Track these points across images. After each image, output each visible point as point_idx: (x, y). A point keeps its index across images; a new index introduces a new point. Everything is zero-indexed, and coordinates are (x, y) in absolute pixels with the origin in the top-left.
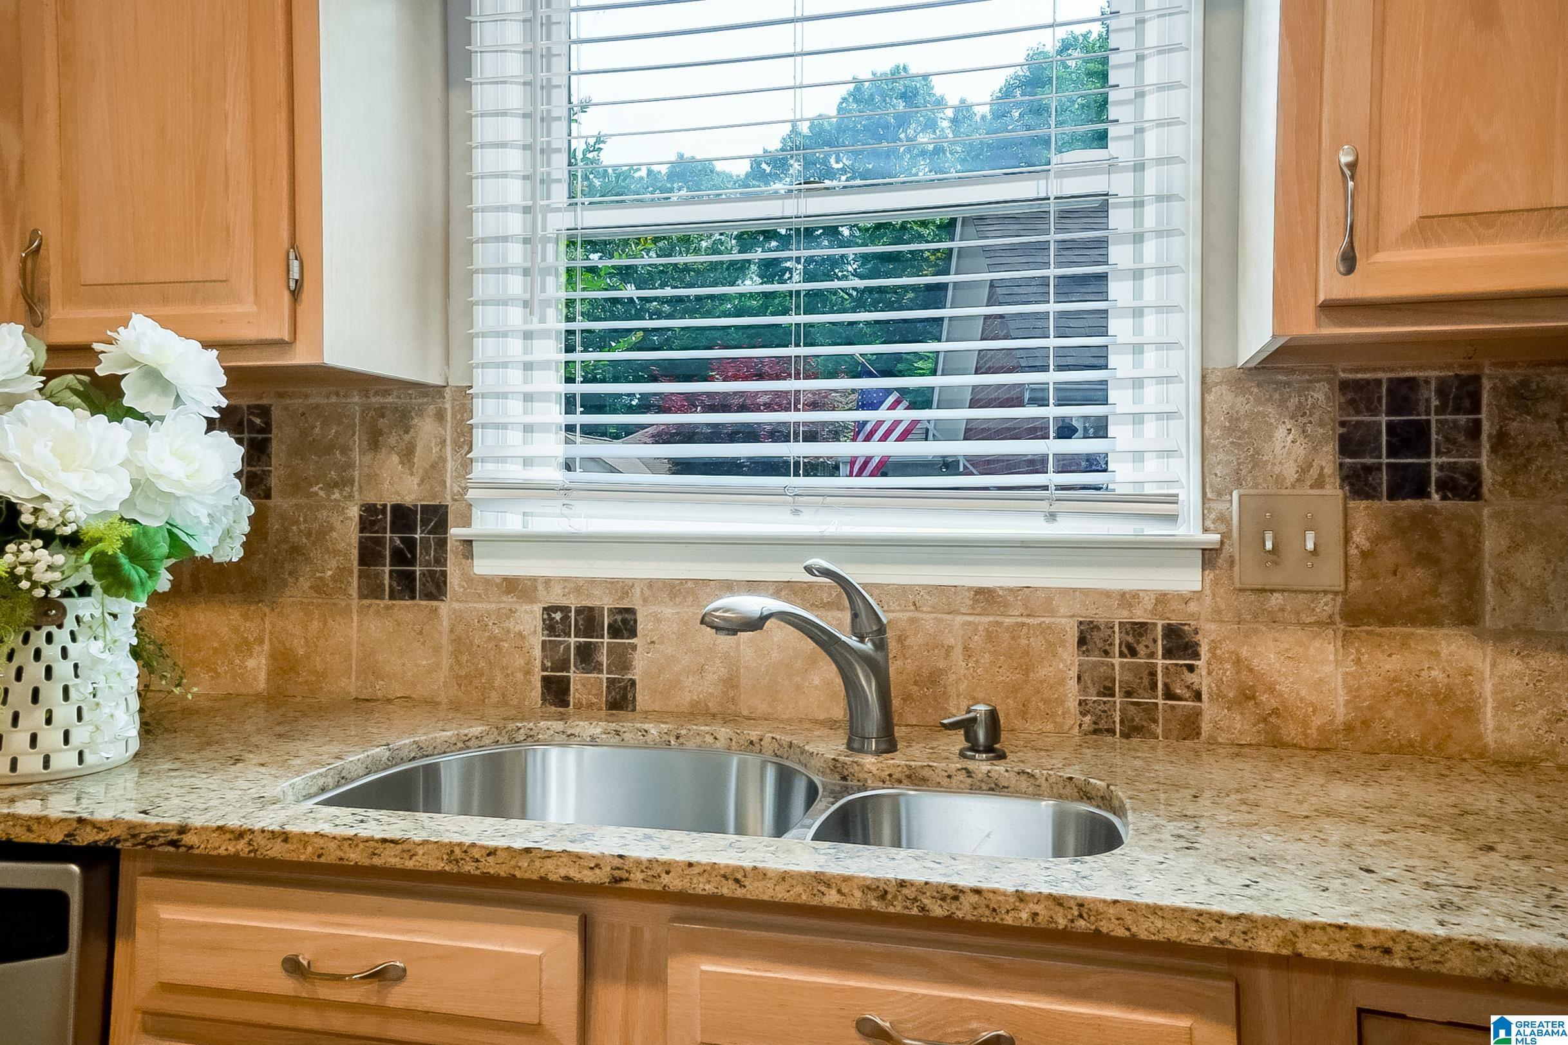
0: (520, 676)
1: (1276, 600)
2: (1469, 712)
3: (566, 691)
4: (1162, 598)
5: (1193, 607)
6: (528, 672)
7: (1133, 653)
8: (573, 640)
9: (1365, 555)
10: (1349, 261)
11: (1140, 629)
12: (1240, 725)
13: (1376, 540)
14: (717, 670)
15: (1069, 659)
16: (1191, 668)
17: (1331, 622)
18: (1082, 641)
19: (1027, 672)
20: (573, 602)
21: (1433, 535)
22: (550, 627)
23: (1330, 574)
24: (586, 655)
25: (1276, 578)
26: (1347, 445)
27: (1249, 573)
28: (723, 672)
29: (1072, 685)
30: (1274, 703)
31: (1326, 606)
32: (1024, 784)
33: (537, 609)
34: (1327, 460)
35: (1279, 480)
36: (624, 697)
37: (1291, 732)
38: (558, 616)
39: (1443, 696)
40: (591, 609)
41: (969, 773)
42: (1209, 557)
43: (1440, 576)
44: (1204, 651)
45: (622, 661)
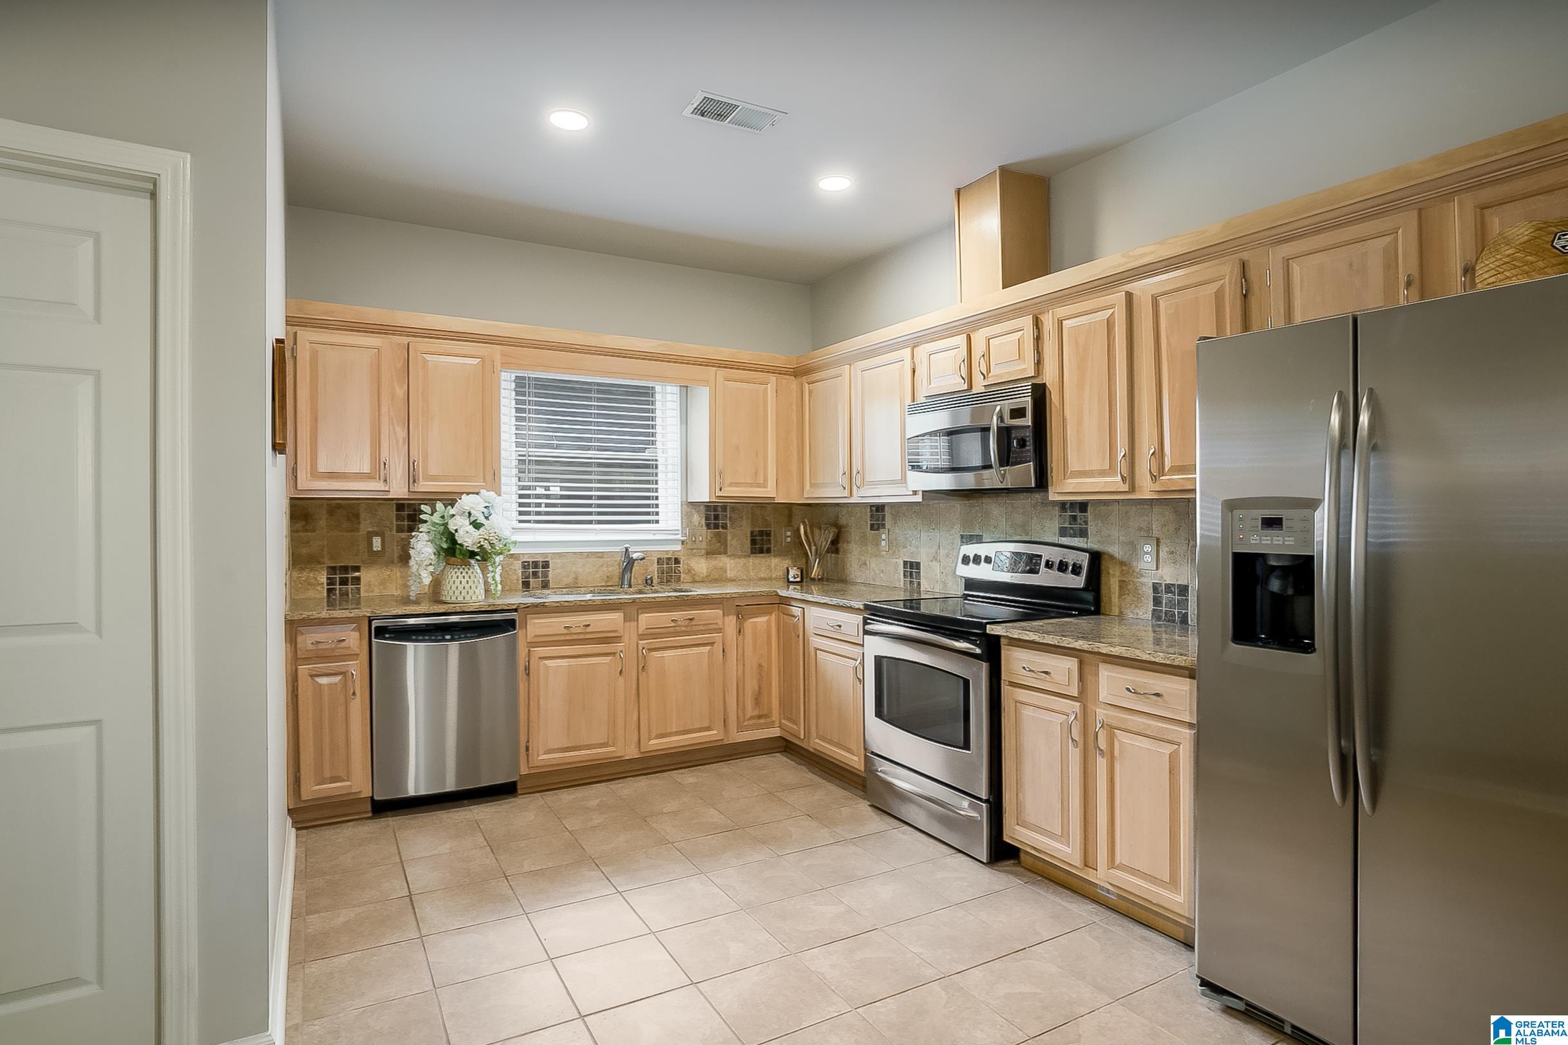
0: (515, 581)
1: (695, 551)
2: (725, 571)
3: (529, 585)
4: (674, 551)
5: (679, 554)
6: (518, 580)
7: (668, 564)
8: (531, 570)
9: (710, 541)
10: (721, 490)
11: (669, 559)
12: (688, 578)
13: (711, 538)
14: (572, 575)
15: (655, 566)
16: (679, 567)
17: (702, 556)
18: (658, 562)
19: (647, 570)
20: (531, 560)
21: (720, 537)
22: (524, 567)
23: (704, 545)
24: (535, 574)
25: (695, 547)
26: (707, 518)
27: (689, 546)
28: (574, 576)
29: (656, 572)
30: (694, 573)
31: (703, 552)
32: (662, 590)
33: (520, 562)
34: (703, 522)
35: (695, 525)
36: (547, 585)
37: (697, 579)
38: (526, 564)
39: (721, 569)
40: (537, 561)
41: (652, 589)
42: (683, 542)
43: (721, 545)
44: (682, 563)
45: (546, 575)
